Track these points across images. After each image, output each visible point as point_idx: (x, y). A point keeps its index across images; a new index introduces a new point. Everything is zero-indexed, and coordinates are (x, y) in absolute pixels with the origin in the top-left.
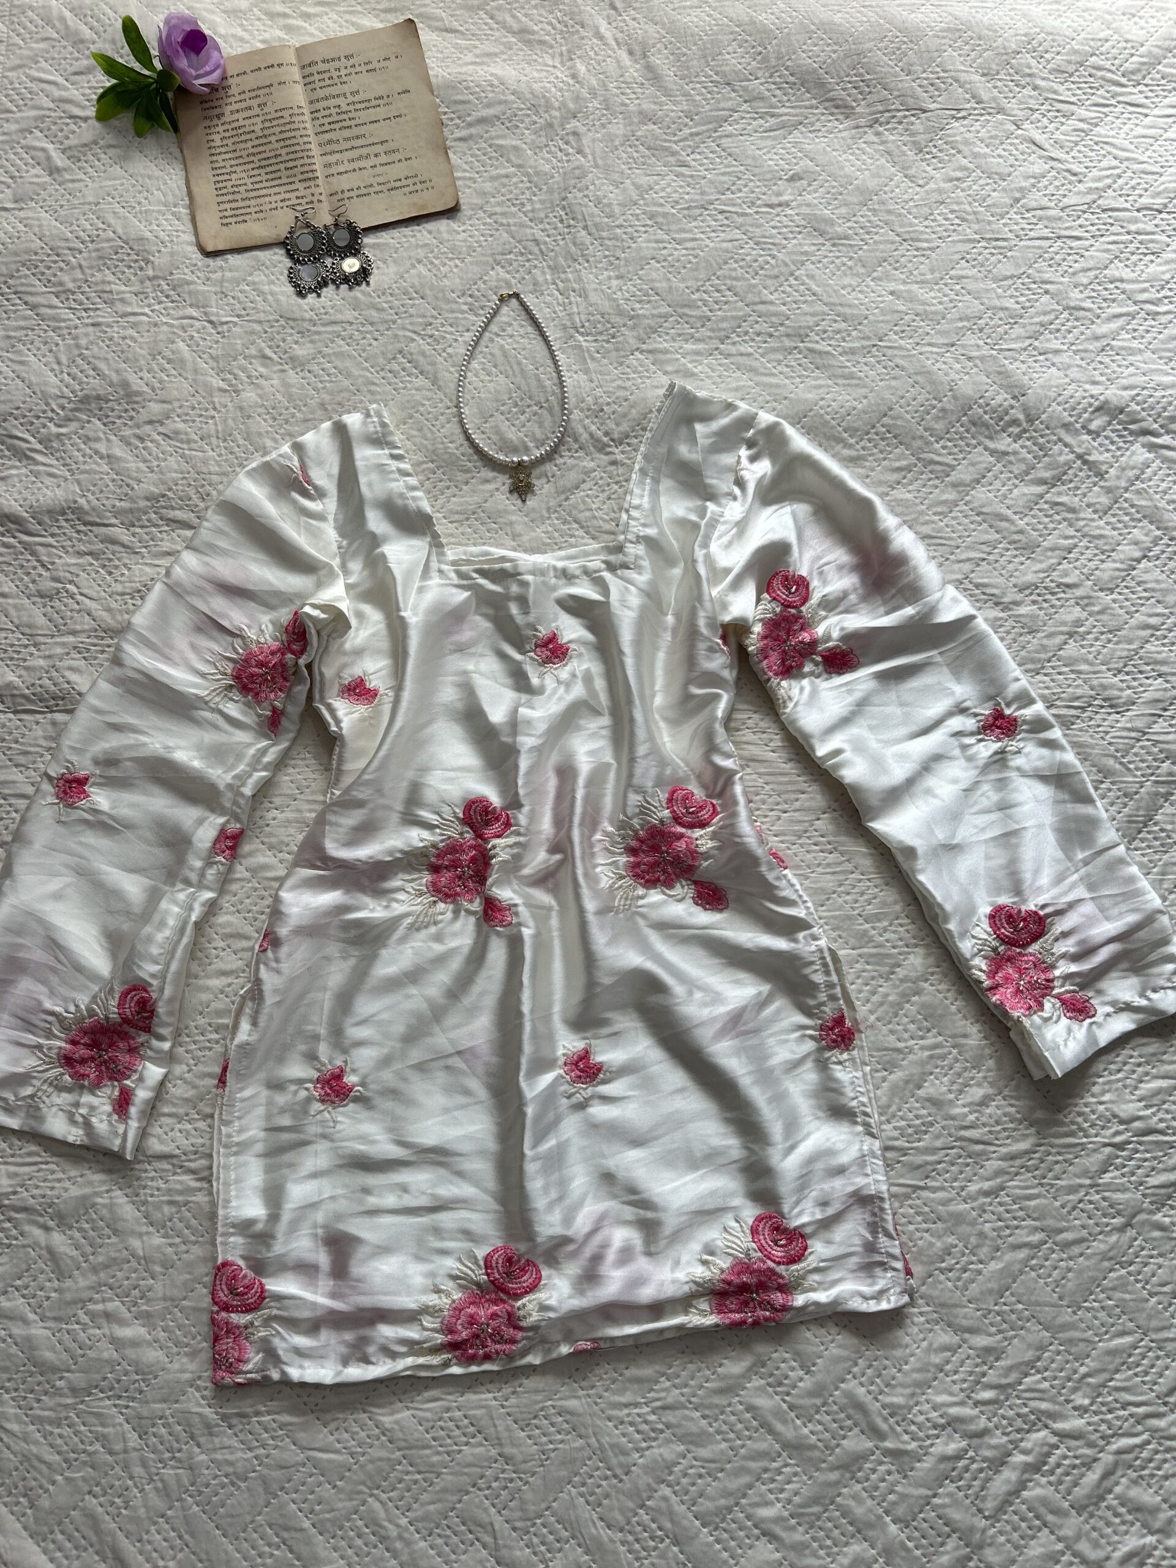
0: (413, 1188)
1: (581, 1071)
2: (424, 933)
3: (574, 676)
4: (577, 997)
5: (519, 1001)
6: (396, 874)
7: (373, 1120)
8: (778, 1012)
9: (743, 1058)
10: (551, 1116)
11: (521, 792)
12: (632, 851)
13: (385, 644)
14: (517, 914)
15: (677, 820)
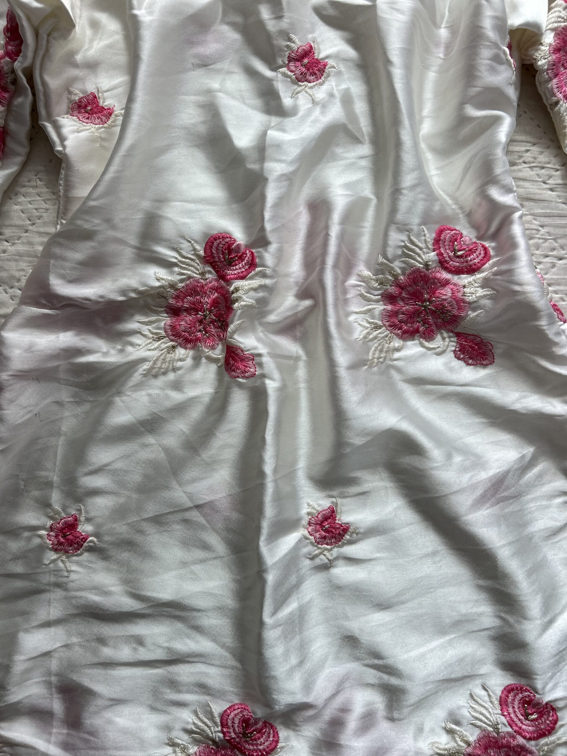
0: (148, 641)
1: (326, 531)
2: (162, 380)
3: (331, 95)
4: (324, 455)
5: (261, 460)
6: (132, 315)
7: (108, 570)
8: (540, 476)
9: (503, 528)
10: (293, 579)
11: (268, 226)
12: (389, 298)
13: (122, 58)
14: (261, 365)
15: (443, 264)
